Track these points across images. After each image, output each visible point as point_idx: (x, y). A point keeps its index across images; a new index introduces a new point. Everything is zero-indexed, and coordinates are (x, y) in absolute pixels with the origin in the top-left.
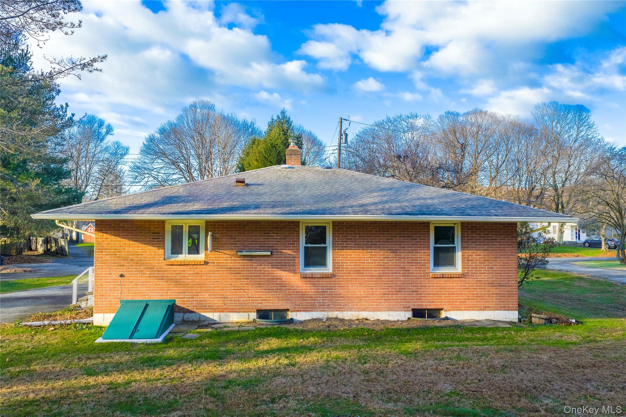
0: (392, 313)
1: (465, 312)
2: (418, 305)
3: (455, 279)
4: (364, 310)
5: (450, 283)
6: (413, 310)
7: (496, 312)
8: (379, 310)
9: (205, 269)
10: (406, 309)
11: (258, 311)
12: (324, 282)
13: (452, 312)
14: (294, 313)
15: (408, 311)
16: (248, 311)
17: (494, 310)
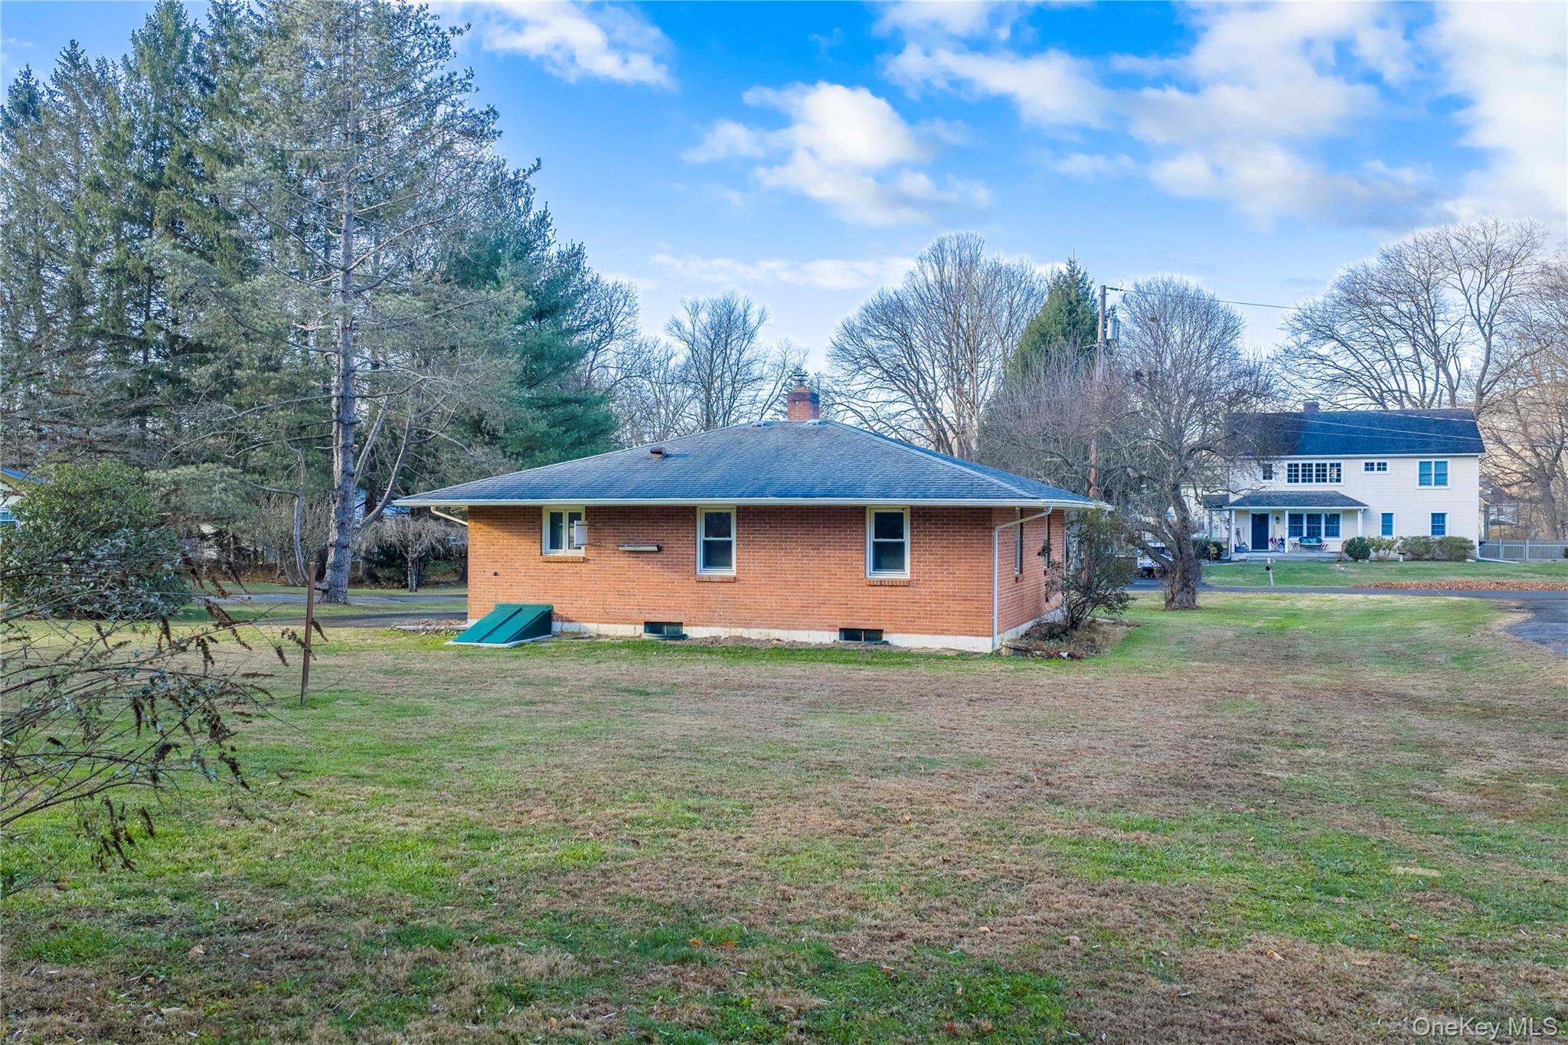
0: (812, 633)
1: (914, 635)
2: (848, 623)
3: (899, 588)
4: (775, 628)
5: (892, 594)
6: (841, 630)
7: (958, 637)
8: (796, 629)
9: (585, 568)
10: (831, 628)
11: (646, 624)
12: (724, 587)
13: (895, 635)
14: (688, 628)
15: (834, 630)
16: (635, 623)
17: (956, 635)
